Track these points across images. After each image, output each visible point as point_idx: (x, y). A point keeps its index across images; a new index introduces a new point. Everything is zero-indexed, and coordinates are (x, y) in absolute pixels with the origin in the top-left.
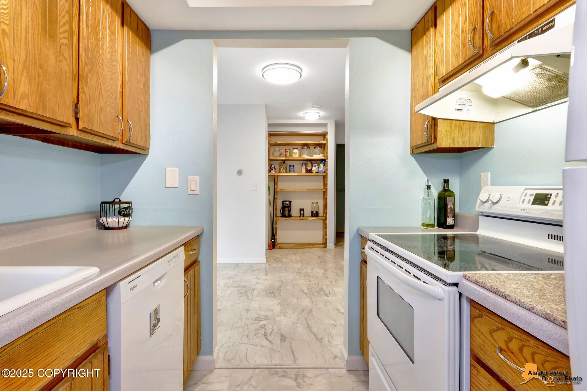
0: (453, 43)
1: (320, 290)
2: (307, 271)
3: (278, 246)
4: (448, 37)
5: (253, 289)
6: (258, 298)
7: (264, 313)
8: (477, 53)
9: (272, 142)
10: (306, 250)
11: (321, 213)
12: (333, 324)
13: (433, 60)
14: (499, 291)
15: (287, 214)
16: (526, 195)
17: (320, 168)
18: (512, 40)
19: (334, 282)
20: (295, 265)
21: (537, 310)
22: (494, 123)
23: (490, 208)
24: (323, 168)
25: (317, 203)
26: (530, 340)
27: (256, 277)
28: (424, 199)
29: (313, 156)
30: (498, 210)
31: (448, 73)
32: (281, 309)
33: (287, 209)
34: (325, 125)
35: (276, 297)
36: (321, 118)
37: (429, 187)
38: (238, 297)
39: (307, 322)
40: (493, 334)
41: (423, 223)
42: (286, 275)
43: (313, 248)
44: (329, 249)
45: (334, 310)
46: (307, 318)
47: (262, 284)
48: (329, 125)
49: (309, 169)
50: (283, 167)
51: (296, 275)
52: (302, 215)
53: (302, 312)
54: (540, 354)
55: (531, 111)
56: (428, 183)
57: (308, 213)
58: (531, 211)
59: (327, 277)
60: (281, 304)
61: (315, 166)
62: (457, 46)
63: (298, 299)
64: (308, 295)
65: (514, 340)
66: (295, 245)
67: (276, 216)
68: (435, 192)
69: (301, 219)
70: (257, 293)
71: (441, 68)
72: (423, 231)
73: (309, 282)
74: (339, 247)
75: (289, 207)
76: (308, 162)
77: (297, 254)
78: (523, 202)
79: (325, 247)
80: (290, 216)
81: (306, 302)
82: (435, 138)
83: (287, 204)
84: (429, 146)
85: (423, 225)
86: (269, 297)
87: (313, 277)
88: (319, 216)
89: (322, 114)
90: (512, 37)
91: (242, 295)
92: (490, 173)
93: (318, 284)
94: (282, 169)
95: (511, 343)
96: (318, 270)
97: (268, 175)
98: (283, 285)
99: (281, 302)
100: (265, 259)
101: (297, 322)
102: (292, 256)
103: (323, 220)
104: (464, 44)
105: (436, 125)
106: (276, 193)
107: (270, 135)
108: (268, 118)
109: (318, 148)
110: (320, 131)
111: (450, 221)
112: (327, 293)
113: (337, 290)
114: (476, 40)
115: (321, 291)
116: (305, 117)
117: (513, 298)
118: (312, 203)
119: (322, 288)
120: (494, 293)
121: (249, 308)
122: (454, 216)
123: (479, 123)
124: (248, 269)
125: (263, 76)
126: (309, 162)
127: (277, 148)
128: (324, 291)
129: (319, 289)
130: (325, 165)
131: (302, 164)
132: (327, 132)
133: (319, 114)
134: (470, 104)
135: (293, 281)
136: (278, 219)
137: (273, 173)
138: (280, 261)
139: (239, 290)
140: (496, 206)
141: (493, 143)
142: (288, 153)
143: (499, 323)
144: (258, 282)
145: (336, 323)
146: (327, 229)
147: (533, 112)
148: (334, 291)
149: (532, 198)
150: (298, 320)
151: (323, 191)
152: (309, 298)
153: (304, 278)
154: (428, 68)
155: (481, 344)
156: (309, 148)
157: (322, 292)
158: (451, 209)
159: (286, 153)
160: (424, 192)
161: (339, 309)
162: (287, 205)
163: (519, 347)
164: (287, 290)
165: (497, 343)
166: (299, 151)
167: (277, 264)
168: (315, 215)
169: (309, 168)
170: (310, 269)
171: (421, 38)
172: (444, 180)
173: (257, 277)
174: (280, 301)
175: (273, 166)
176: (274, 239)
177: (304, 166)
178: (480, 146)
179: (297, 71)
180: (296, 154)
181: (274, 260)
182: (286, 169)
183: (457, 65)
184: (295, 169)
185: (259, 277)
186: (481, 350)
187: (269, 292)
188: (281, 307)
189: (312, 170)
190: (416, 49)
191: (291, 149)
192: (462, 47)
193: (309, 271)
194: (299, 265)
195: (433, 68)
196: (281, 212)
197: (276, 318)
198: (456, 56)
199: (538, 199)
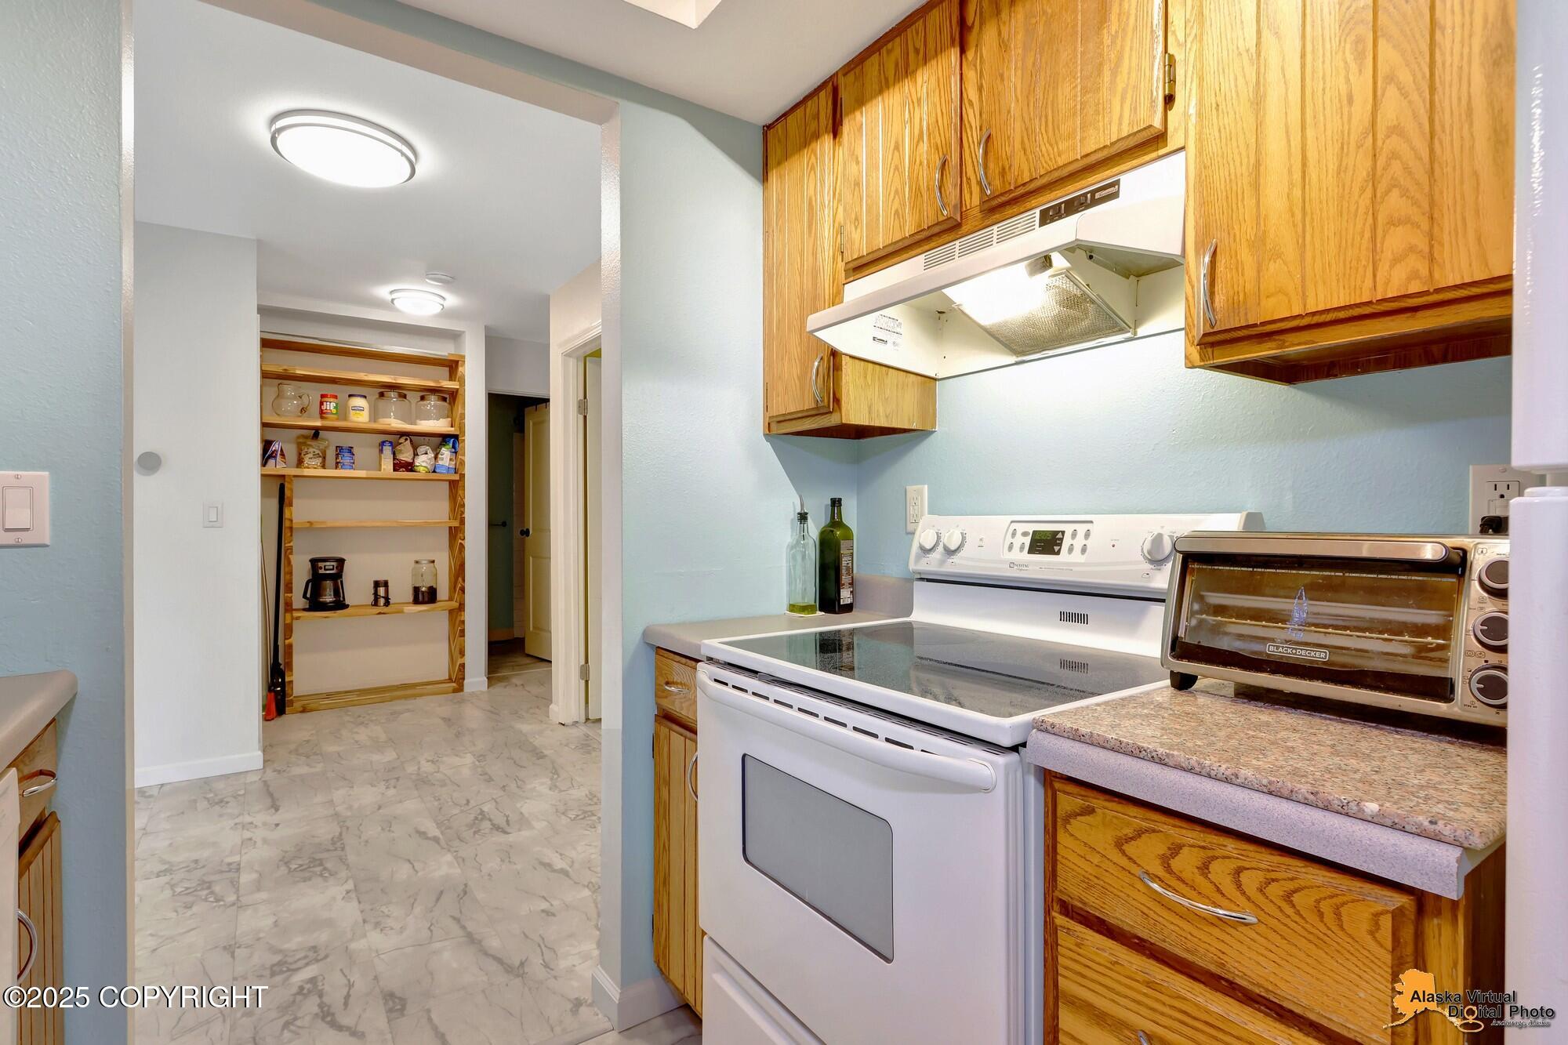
0: (886, 186)
1: (476, 818)
2: (419, 769)
3: (297, 705)
4: (872, 166)
5: (234, 866)
6: (263, 895)
7: (299, 939)
8: (951, 217)
9: (271, 368)
10: (398, 706)
11: (443, 593)
12: (543, 911)
13: (829, 212)
14: (1140, 749)
15: (328, 598)
16: (1014, 534)
17: (443, 459)
18: (1028, 205)
19: (513, 786)
20: (376, 757)
21: (1246, 779)
22: (935, 379)
23: (942, 562)
24: (451, 460)
25: (433, 562)
26: (1225, 843)
27: (236, 824)
28: (792, 547)
29: (418, 421)
30: (959, 565)
31: (873, 252)
32: (362, 912)
33: (329, 584)
34: (455, 336)
35: (331, 875)
36: (446, 314)
37: (803, 517)
38: (176, 912)
39: (463, 927)
40: (1126, 847)
41: (790, 605)
42: (350, 795)
43: (421, 695)
44: (473, 694)
45: (535, 869)
46: (457, 915)
47: (265, 841)
48: (467, 333)
49: (406, 462)
50: (311, 450)
51: (387, 788)
52: (382, 601)
53: (438, 899)
54: (1255, 869)
55: (1014, 362)
56: (802, 506)
57: (400, 592)
58: (1030, 568)
59: (487, 777)
60: (357, 893)
61: (426, 454)
62: (896, 192)
63: (415, 864)
64: (443, 842)
65: (1185, 851)
66: (359, 695)
67: (289, 607)
68: (814, 529)
69: (380, 613)
70: (255, 876)
71: (856, 236)
72: (792, 624)
73: (436, 803)
74: (500, 684)
75: (337, 577)
76: (402, 440)
77: (372, 721)
78: (1011, 547)
79: (460, 689)
80: (340, 605)
81: (443, 867)
82: (837, 401)
83: (329, 568)
84: (818, 418)
85: (793, 608)
86: (305, 880)
87: (443, 784)
88: (438, 599)
89: (452, 300)
90: (1029, 200)
91: (190, 899)
92: (926, 486)
93: (465, 802)
94: (310, 455)
95: (1176, 858)
96: (456, 761)
97: (262, 475)
98: (348, 828)
99: (355, 886)
100: (260, 753)
101: (431, 938)
102: (356, 730)
103: (451, 612)
104: (917, 193)
105: (837, 370)
106: (286, 533)
107: (266, 344)
108: (262, 287)
109: (433, 401)
110: (442, 350)
111: (846, 596)
112: (500, 820)
113: (527, 807)
114: (946, 188)
115: (482, 820)
116: (395, 302)
117: (1183, 760)
118: (417, 562)
119: (482, 812)
120: (1131, 754)
121: (235, 937)
122: (851, 584)
123: (912, 376)
124: (195, 801)
125: (273, 140)
126: (406, 440)
127: (290, 389)
128: (490, 820)
129: (472, 818)
130: (456, 453)
131: (382, 444)
132: (464, 357)
133: (442, 302)
134: (898, 330)
135: (380, 808)
136: (298, 618)
137: (277, 467)
138: (315, 754)
139: (173, 882)
140: (955, 559)
141: (934, 425)
142: (330, 406)
143: (1143, 819)
144: (250, 839)
145: (552, 905)
146: (464, 636)
147: (1017, 363)
148: (521, 813)
149: (1027, 540)
150: (431, 931)
151: (450, 528)
152: (449, 851)
153: (416, 792)
154: (816, 229)
155: (1091, 874)
156: (405, 396)
157: (486, 825)
158: (848, 569)
159: (324, 407)
160: (792, 528)
161: (548, 861)
162: (328, 572)
163: (1199, 864)
164: (367, 842)
165: (1139, 865)
166: (368, 403)
167: (308, 765)
168: (426, 599)
169: (406, 456)
170: (428, 761)
171: (793, 154)
172: (831, 499)
173: (237, 821)
174: (350, 885)
175: (275, 447)
176: (283, 685)
177: (387, 450)
178: (914, 427)
179: (403, 154)
180: (360, 412)
181: (290, 752)
182: (324, 458)
183: (898, 237)
184: (355, 457)
185: (247, 819)
186: (1090, 886)
187: (301, 863)
188: (360, 902)
189: (413, 462)
190: (781, 177)
191: (343, 396)
192: (910, 197)
193: (427, 767)
194: (390, 755)
195: (829, 231)
196: (308, 596)
197: (353, 946)
198: (894, 214)
199: (1040, 541)
